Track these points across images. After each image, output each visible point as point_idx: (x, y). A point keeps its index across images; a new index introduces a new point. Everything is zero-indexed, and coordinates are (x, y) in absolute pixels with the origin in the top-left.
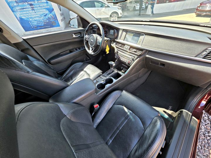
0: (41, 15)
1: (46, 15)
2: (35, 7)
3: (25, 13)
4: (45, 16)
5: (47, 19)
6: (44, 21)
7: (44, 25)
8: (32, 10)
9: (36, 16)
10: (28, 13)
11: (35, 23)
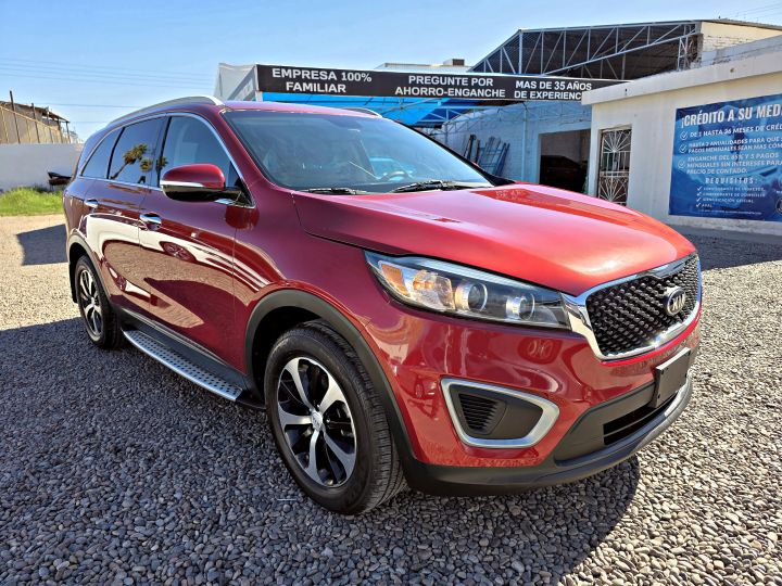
0: (750, 172)
1: (774, 171)
2: (748, 144)
3: (705, 158)
4: (765, 174)
5: (766, 187)
6: (748, 192)
7: (741, 207)
8: (732, 152)
9: (735, 171)
10: (712, 162)
11: (713, 195)
